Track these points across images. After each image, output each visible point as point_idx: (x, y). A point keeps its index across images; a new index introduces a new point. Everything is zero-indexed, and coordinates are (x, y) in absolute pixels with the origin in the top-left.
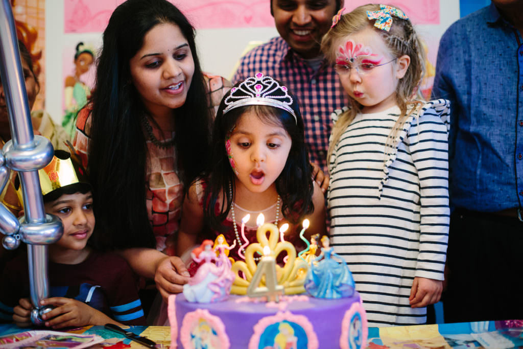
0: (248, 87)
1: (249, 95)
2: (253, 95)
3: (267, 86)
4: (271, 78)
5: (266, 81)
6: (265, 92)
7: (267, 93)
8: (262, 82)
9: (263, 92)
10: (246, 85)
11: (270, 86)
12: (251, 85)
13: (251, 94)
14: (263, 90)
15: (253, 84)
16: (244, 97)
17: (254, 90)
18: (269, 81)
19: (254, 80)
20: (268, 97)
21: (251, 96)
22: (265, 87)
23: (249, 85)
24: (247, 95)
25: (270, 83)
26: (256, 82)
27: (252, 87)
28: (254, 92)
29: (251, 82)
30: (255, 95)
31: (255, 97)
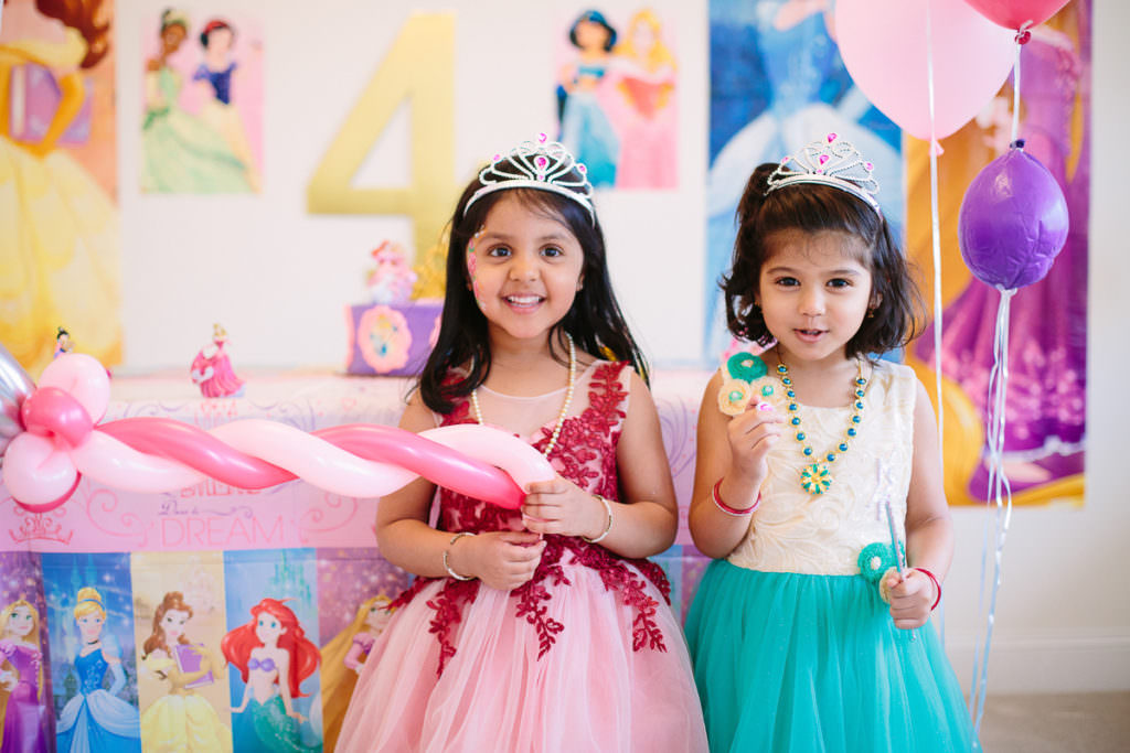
0: (523, 157)
2: (532, 176)
3: (556, 161)
5: (555, 150)
6: (552, 173)
7: (555, 176)
8: (547, 150)
9: (549, 171)
10: (519, 153)
11: (560, 161)
12: (528, 154)
13: (529, 174)
14: (548, 168)
15: (531, 153)
16: (516, 176)
17: (534, 166)
20: (558, 183)
21: (529, 178)
22: (552, 162)
24: (521, 172)
27: (531, 160)
28: (534, 170)
29: (528, 147)
30: (535, 176)
31: (536, 179)
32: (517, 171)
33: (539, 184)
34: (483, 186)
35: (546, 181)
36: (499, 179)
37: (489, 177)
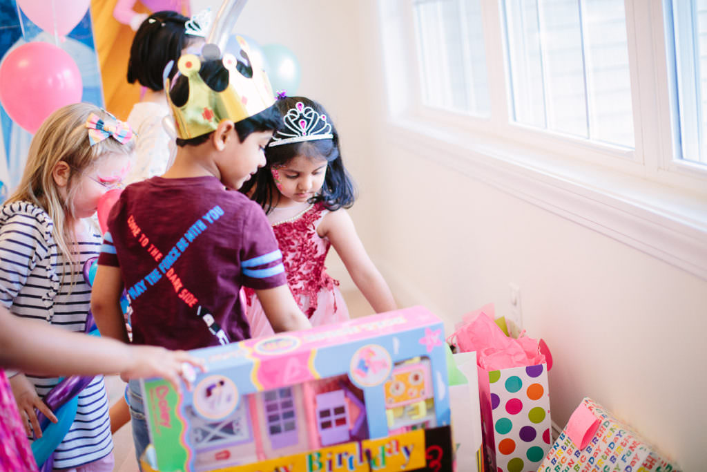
0: (292, 122)
1: (296, 134)
3: (310, 120)
5: (308, 114)
6: (310, 128)
7: (312, 129)
8: (304, 114)
10: (290, 119)
11: (312, 118)
12: (295, 119)
13: (298, 133)
14: (307, 126)
16: (292, 135)
18: (309, 112)
19: (296, 113)
21: (298, 136)
23: (293, 120)
24: (294, 133)
25: (310, 115)
26: (299, 116)
27: (296, 122)
29: (294, 115)
31: (302, 135)
32: (292, 132)
33: (305, 138)
35: (307, 134)
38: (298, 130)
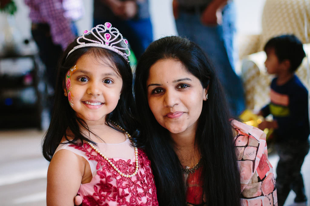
0: (98, 33)
1: (100, 41)
2: (103, 42)
4: (117, 30)
5: (114, 32)
6: (113, 42)
7: (114, 43)
8: (110, 31)
9: (111, 41)
10: (97, 31)
11: (116, 37)
12: (101, 32)
13: (102, 41)
14: (111, 39)
15: (103, 32)
16: (95, 41)
17: (104, 38)
18: (115, 32)
19: (104, 29)
20: (115, 47)
21: (101, 43)
22: (113, 37)
23: (100, 32)
24: (98, 41)
25: (116, 34)
26: (105, 31)
27: (103, 34)
29: (102, 29)
30: (104, 43)
31: (104, 44)
32: (96, 39)
33: (106, 46)
34: (78, 44)
35: (109, 45)
36: (87, 42)
37: (82, 40)
38: (102, 39)
